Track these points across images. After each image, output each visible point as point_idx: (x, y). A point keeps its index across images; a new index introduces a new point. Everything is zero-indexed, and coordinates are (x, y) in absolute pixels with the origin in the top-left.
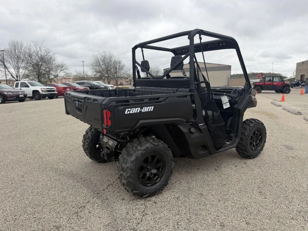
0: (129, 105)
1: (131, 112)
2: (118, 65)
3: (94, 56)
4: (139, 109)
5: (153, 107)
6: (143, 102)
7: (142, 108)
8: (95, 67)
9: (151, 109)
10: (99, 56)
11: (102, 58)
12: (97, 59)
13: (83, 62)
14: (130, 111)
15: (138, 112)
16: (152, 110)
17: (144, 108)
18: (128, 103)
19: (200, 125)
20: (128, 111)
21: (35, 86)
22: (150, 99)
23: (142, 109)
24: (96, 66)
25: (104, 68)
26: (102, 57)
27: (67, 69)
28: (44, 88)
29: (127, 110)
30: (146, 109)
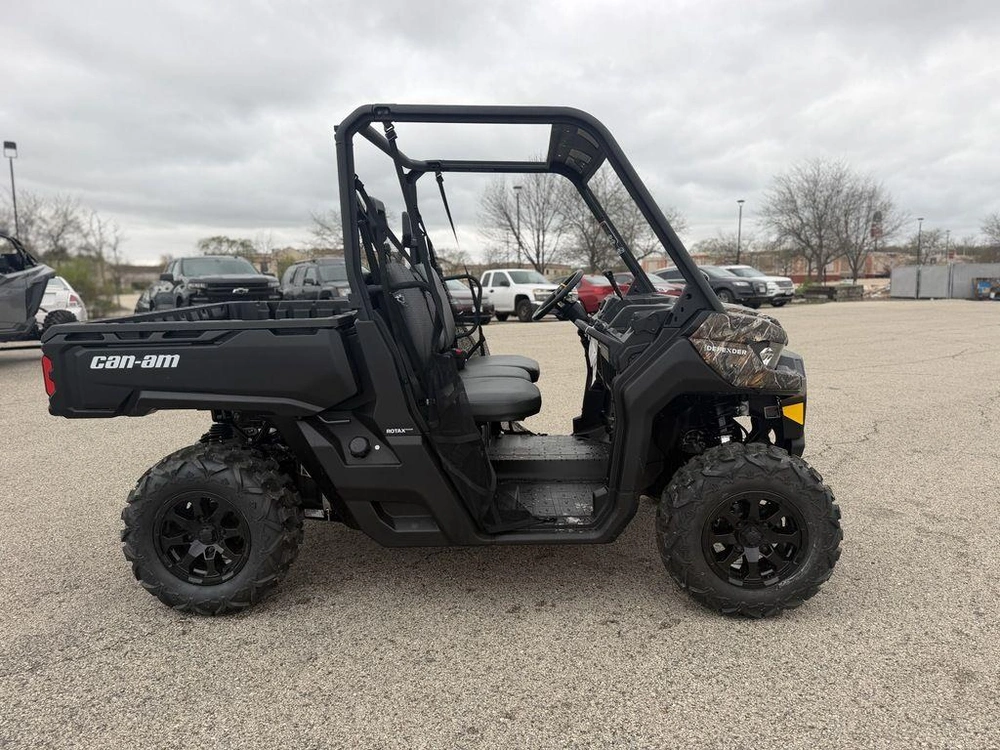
0: (105, 345)
1: (108, 366)
2: (865, 205)
3: (779, 180)
4: (132, 358)
5: (177, 358)
6: (144, 340)
7: (140, 357)
8: (776, 218)
9: (172, 361)
10: (796, 181)
11: (806, 184)
12: (788, 188)
13: (740, 201)
14: (104, 362)
15: (130, 366)
16: (175, 365)
17: (147, 357)
18: (100, 341)
19: (388, 431)
20: (99, 362)
21: (523, 283)
22: (168, 334)
23: (142, 360)
24: (782, 212)
25: (808, 219)
26: (807, 181)
27: (683, 228)
28: (542, 290)
29: (95, 359)
30: (152, 362)
